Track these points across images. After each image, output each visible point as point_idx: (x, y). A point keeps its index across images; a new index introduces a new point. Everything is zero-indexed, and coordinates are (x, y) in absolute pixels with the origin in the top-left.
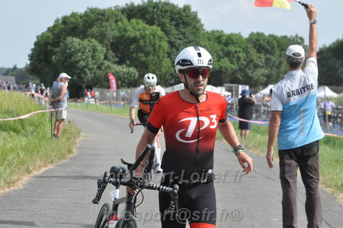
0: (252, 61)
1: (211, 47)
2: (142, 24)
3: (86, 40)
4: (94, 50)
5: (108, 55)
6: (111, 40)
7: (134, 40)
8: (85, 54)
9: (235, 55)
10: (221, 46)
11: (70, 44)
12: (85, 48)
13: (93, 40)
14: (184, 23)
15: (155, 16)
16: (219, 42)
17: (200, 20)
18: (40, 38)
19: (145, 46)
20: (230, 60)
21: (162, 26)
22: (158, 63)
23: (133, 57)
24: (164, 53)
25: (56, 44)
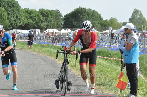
0: (40, 20)
1: (25, 15)
9: (34, 18)
14: (13, 6)
15: (1, 3)
16: (27, 13)
17: (19, 4)
20: (32, 20)
21: (4, 7)
22: (3, 22)
24: (6, 18)
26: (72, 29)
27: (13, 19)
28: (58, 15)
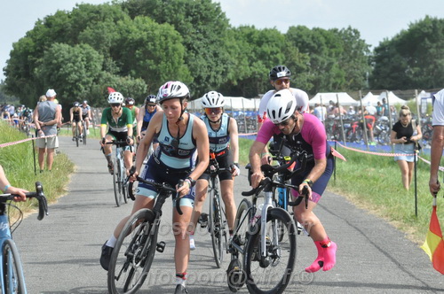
0: (293, 63)
1: (241, 48)
2: (149, 22)
3: (78, 46)
4: (89, 59)
5: (107, 64)
6: (110, 45)
7: (140, 43)
8: (78, 64)
9: (271, 56)
10: (253, 46)
11: (56, 52)
12: (77, 57)
13: (87, 46)
14: (202, 18)
15: (166, 11)
16: (250, 41)
17: (224, 14)
18: (17, 46)
19: (155, 50)
20: (265, 64)
21: (176, 23)
22: (172, 71)
23: (139, 65)
24: (180, 58)
25: (38, 53)
26: (402, 92)
27: (202, 62)
28: (354, 46)
